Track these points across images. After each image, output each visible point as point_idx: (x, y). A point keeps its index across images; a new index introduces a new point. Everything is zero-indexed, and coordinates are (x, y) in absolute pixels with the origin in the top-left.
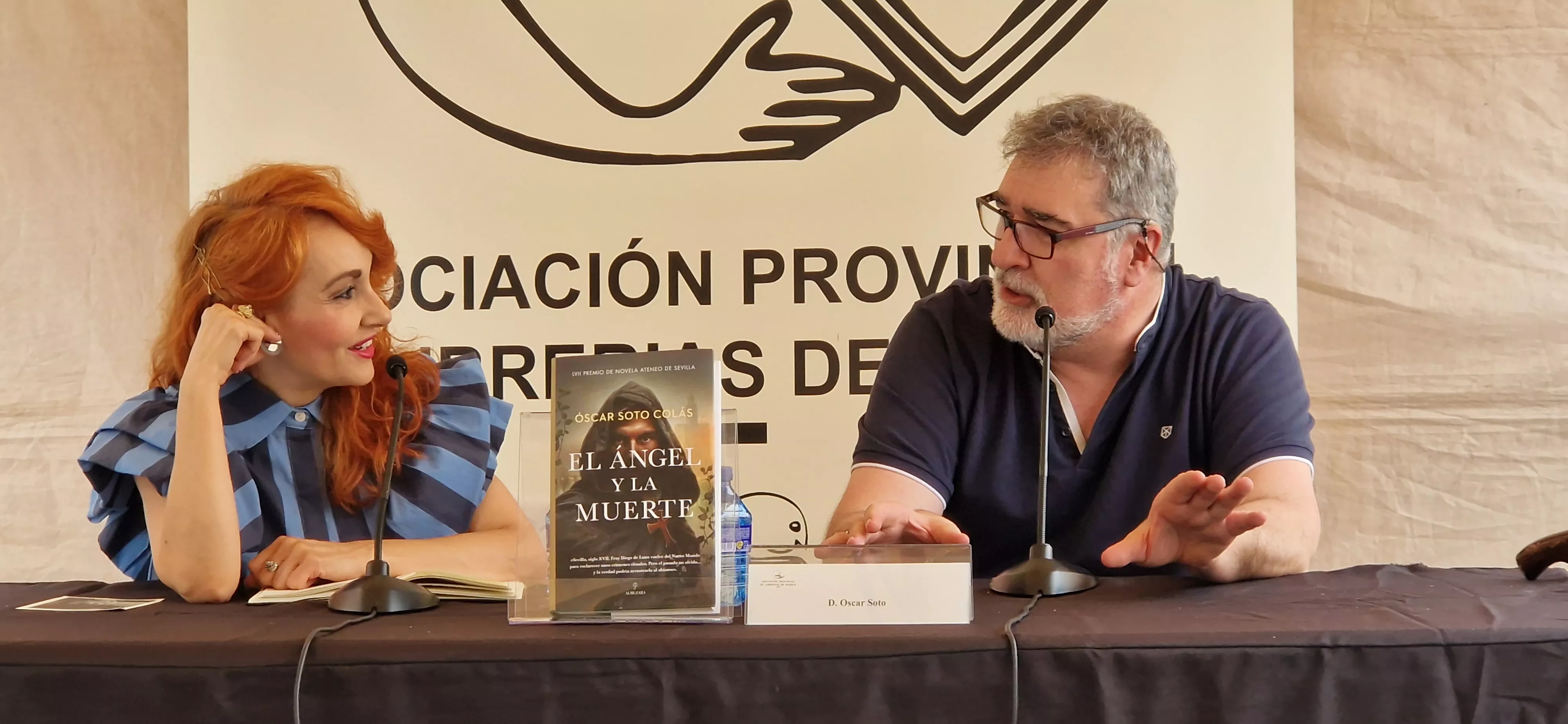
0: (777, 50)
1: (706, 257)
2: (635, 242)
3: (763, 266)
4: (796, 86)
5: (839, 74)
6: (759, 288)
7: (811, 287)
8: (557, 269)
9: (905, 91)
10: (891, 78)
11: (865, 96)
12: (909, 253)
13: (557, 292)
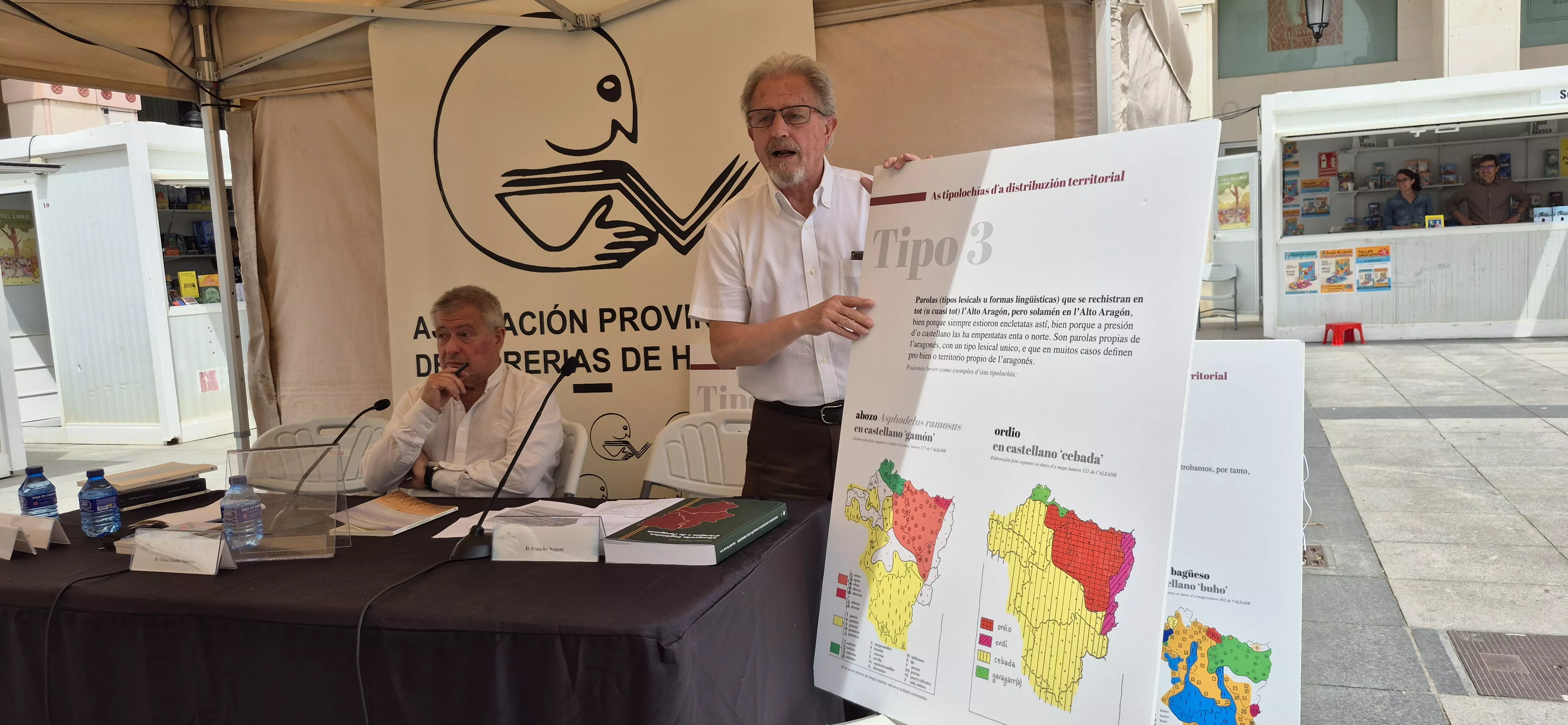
0: (607, 219)
1: (584, 312)
2: (556, 306)
3: (607, 316)
4: (616, 235)
5: (633, 229)
6: (606, 325)
7: (627, 324)
8: (527, 318)
9: (661, 237)
10: (654, 230)
11: (644, 238)
12: (665, 308)
13: (528, 329)
